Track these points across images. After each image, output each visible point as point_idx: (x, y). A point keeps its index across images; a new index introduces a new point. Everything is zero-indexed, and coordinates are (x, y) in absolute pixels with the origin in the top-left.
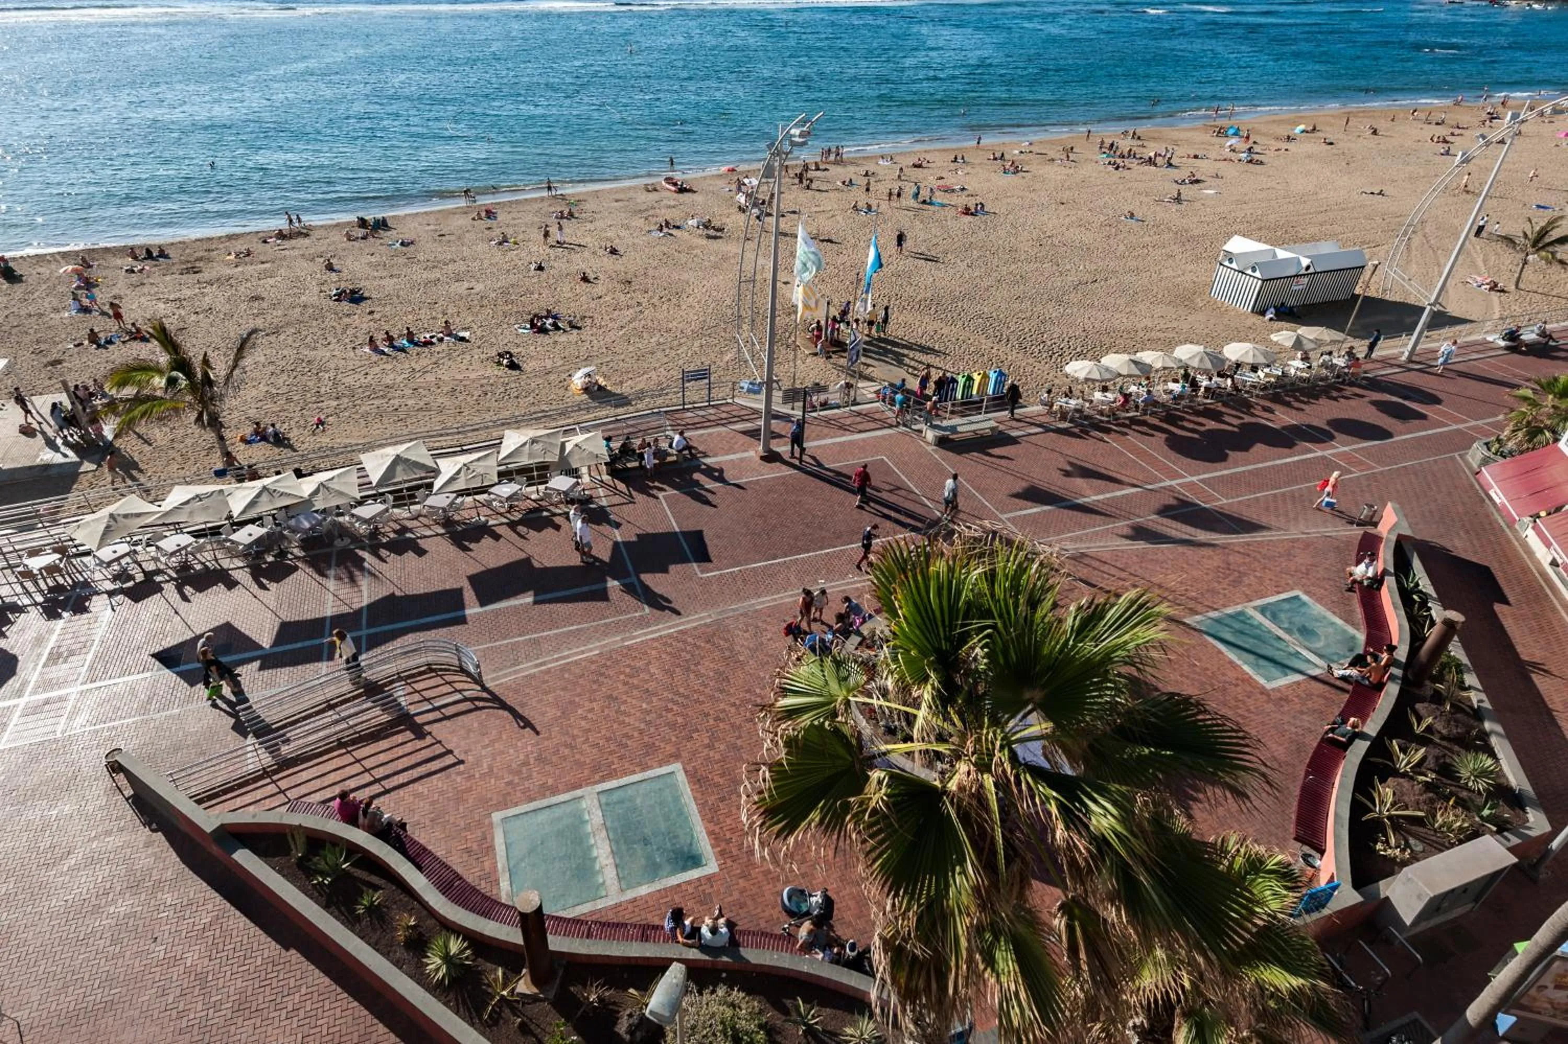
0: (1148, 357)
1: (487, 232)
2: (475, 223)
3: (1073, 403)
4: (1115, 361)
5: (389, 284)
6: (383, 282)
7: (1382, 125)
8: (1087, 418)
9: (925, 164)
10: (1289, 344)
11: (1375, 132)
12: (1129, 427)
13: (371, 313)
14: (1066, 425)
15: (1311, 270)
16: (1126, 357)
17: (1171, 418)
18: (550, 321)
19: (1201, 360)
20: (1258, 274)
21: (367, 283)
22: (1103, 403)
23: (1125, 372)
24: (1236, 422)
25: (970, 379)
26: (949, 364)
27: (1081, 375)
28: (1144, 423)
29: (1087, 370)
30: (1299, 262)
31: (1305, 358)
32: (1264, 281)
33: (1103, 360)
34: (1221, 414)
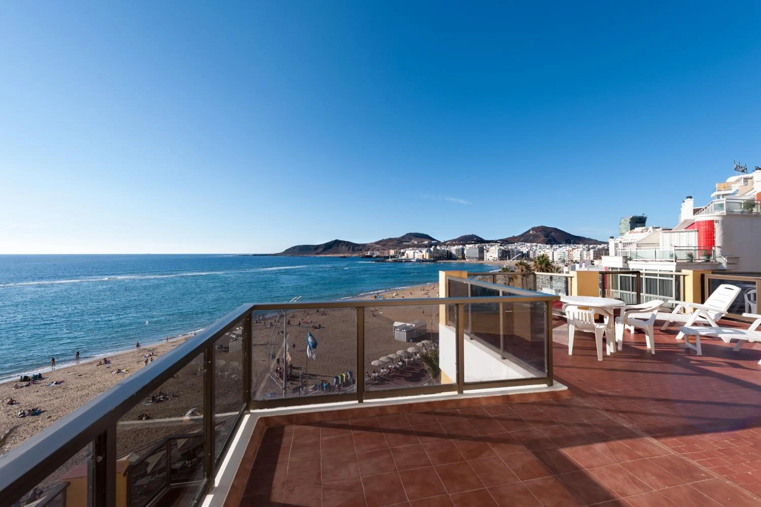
0: (391, 356)
1: (107, 369)
2: (99, 367)
3: (377, 374)
4: (383, 359)
5: (57, 402)
6: (52, 402)
7: (412, 292)
8: (382, 378)
9: (295, 316)
10: (421, 345)
11: (411, 294)
12: (393, 378)
13: (50, 417)
14: (377, 382)
15: (416, 328)
16: (386, 357)
17: (402, 372)
18: (162, 397)
19: (404, 354)
20: (405, 331)
21: (41, 405)
22: (384, 372)
23: (387, 361)
24: (419, 370)
25: (342, 376)
26: (332, 374)
27: (377, 364)
28: (396, 376)
29: (378, 363)
30: (413, 326)
31: (426, 349)
32: (407, 332)
33: (380, 359)
34: (414, 368)
